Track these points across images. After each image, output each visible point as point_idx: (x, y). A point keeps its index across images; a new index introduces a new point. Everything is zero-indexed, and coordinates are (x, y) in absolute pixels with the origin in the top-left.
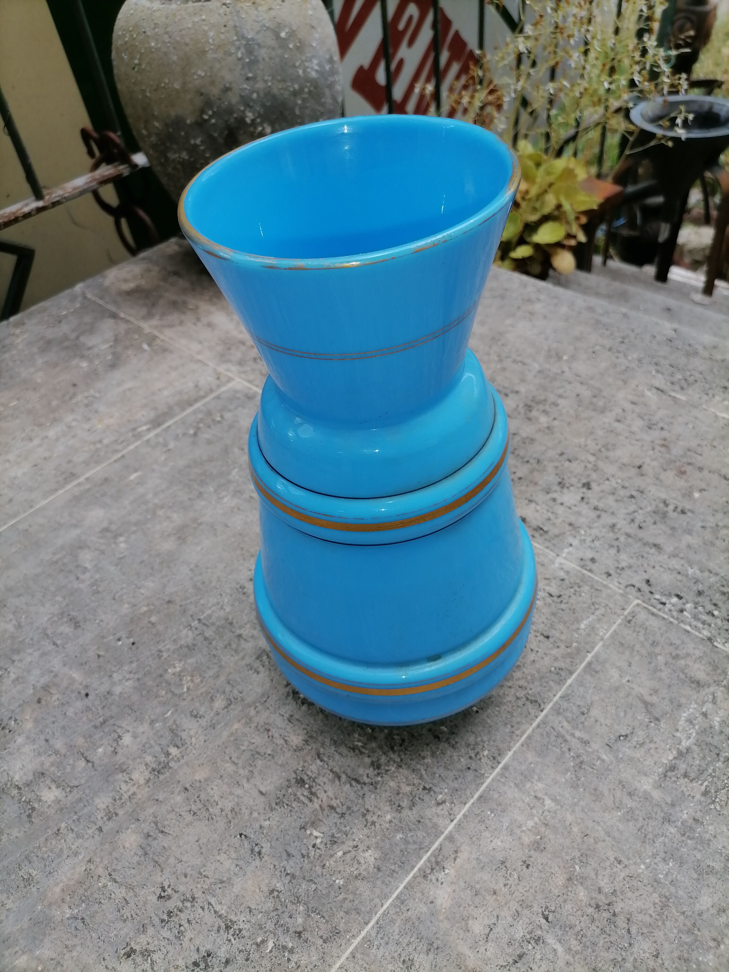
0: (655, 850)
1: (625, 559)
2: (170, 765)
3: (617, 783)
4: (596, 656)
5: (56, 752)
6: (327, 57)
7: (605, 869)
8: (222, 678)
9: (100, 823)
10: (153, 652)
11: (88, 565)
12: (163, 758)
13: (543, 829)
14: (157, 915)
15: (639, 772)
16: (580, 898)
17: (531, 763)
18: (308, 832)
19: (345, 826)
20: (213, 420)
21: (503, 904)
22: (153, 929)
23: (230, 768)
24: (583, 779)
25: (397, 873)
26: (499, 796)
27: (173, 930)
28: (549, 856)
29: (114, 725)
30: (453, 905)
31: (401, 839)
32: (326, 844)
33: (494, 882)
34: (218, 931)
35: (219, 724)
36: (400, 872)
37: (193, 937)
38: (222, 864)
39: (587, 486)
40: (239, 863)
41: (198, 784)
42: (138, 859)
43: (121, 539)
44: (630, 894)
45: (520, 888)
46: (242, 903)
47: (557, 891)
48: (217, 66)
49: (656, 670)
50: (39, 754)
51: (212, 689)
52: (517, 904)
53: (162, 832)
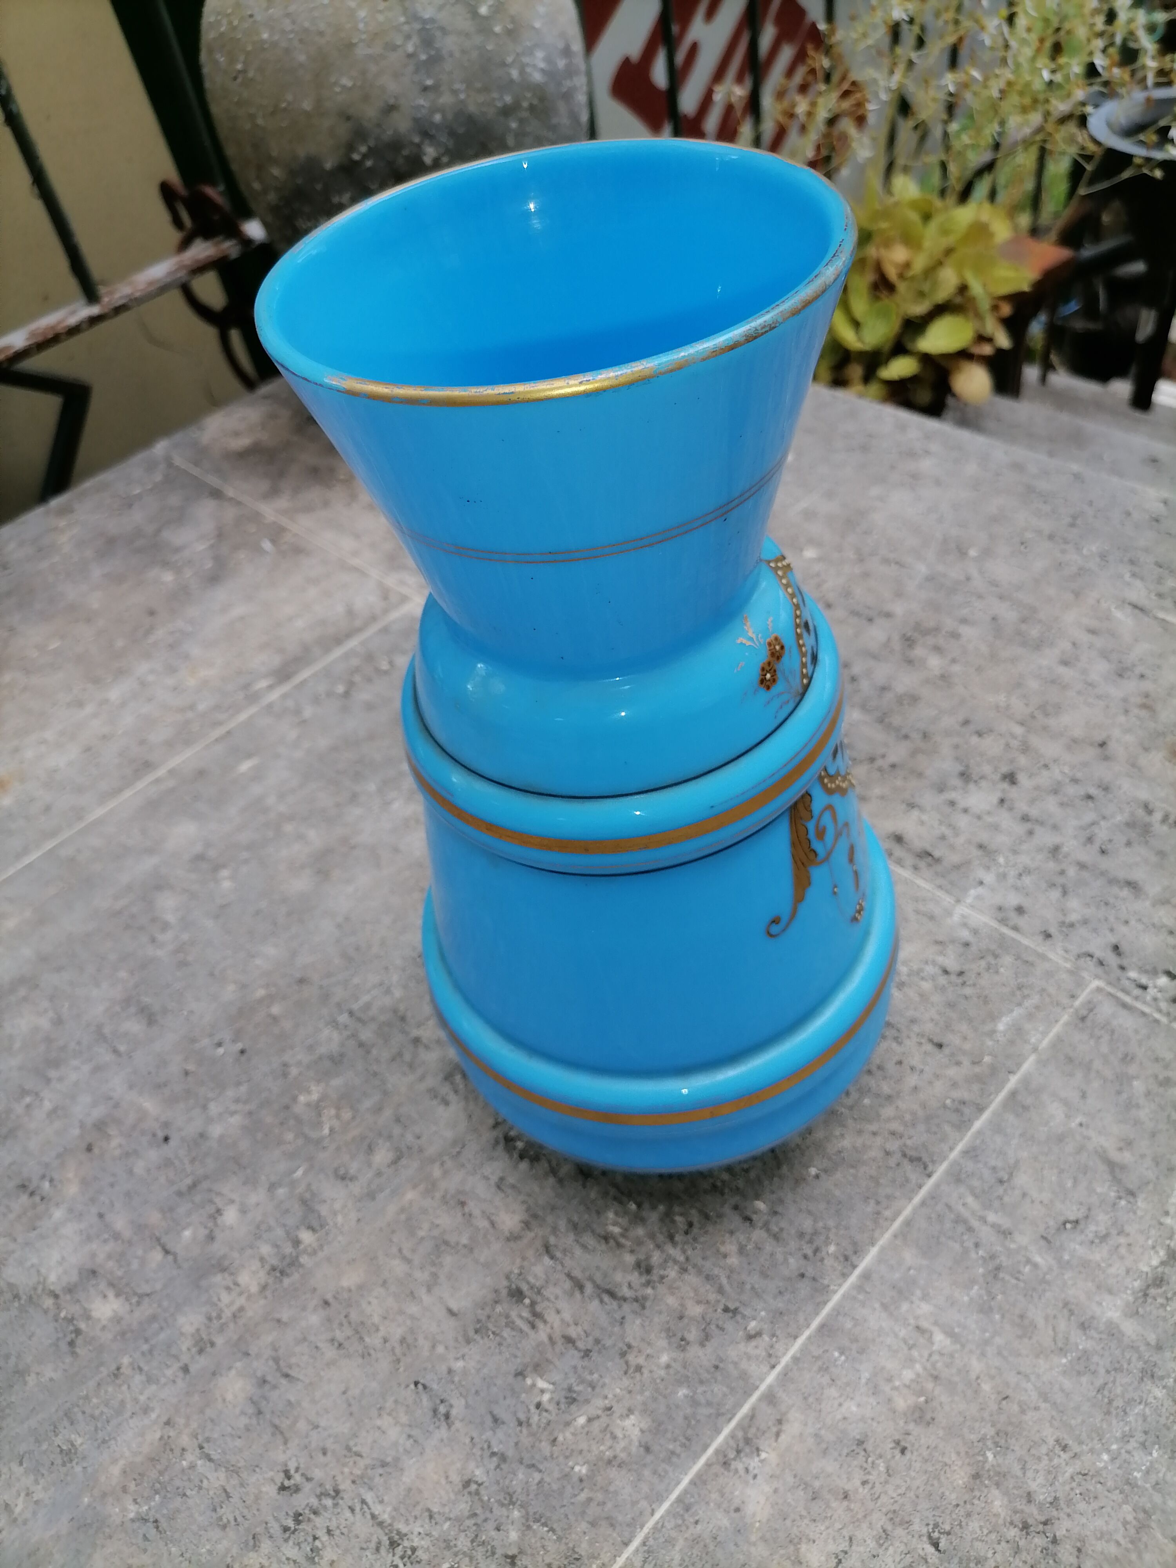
0: (1127, 1428)
1: (1076, 908)
2: (302, 1260)
3: (1061, 1305)
4: (1026, 1080)
5: (117, 1236)
6: (561, 45)
7: (1039, 1459)
8: (388, 1113)
9: (185, 1359)
10: (274, 1066)
11: (170, 918)
12: (288, 1249)
13: (930, 1385)
14: (276, 1519)
15: (1099, 1287)
16: (994, 1511)
17: (909, 1269)
18: (529, 1381)
19: (591, 1373)
20: (378, 671)
21: (860, 1516)
22: (269, 1543)
23: (398, 1267)
24: (999, 1297)
25: (678, 1456)
26: (855, 1325)
27: (303, 1546)
28: (941, 1433)
29: (210, 1191)
30: (773, 1515)
31: (686, 1396)
32: (558, 1404)
33: (845, 1476)
34: (378, 1549)
35: (382, 1190)
36: (683, 1455)
37: (335, 1558)
38: (384, 1432)
39: (1011, 778)
40: (413, 1433)
41: (346, 1295)
42: (247, 1421)
43: (225, 873)
44: (1082, 1506)
45: (890, 1488)
46: (418, 1503)
47: (954, 1496)
48: (373, 68)
49: (1130, 1105)
50: (89, 1239)
51: (371, 1130)
52: (884, 1518)
53: (287, 1376)
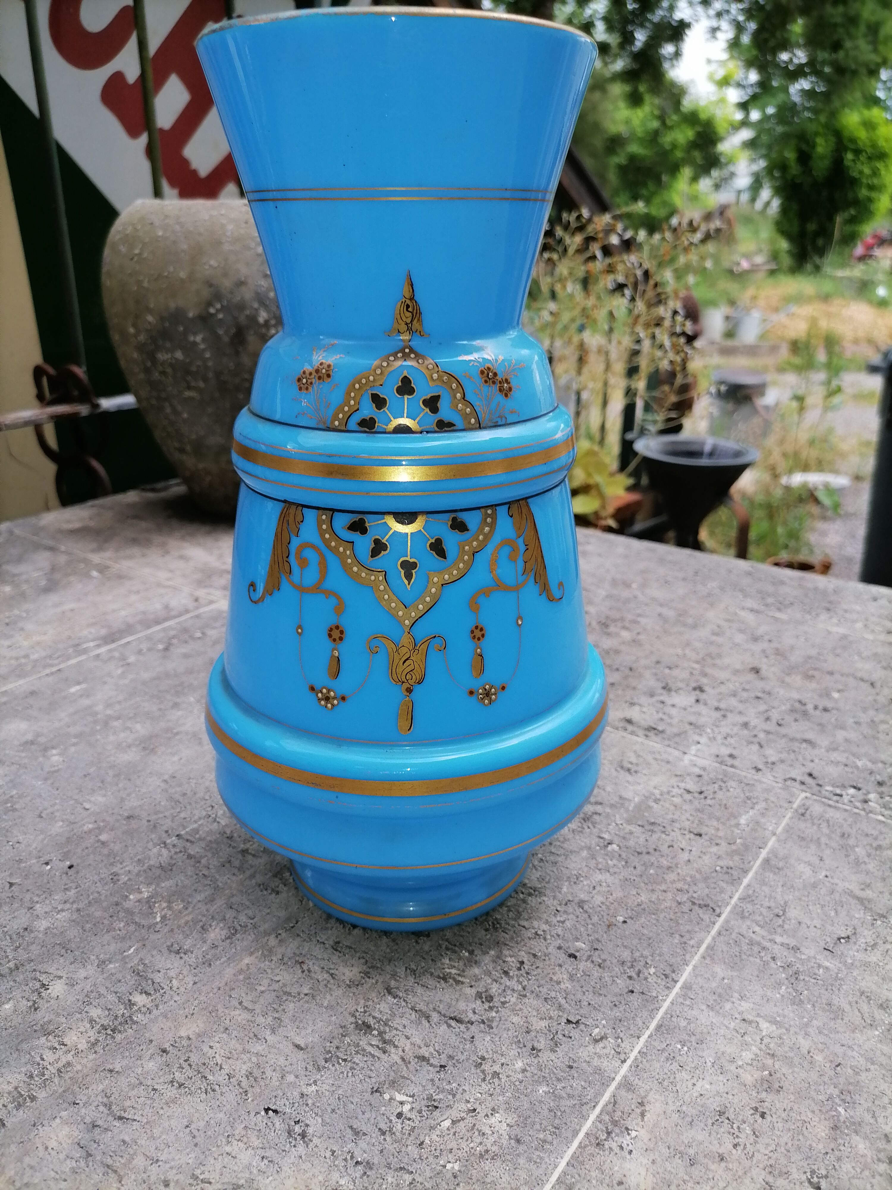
2: (135, 1019)
3: (858, 994)
4: (773, 851)
10: (103, 876)
12: (121, 1010)
13: (769, 1062)
15: (883, 979)
16: (861, 1153)
17: (723, 979)
18: (387, 1096)
19: (449, 1083)
20: (192, 637)
21: (740, 1173)
23: (240, 1016)
24: (806, 993)
25: (551, 1143)
26: (689, 1024)
28: (792, 1097)
29: (35, 970)
30: (656, 1183)
31: (546, 1093)
32: (420, 1112)
33: (716, 1142)
35: (219, 959)
36: (555, 1143)
38: (234, 1158)
39: (700, 689)
40: (267, 1154)
41: (185, 1043)
42: (74, 1164)
43: (54, 752)
45: (761, 1147)
47: (821, 1146)
48: (233, 258)
49: (858, 863)
51: (204, 916)
52: (763, 1172)
53: (121, 1118)
